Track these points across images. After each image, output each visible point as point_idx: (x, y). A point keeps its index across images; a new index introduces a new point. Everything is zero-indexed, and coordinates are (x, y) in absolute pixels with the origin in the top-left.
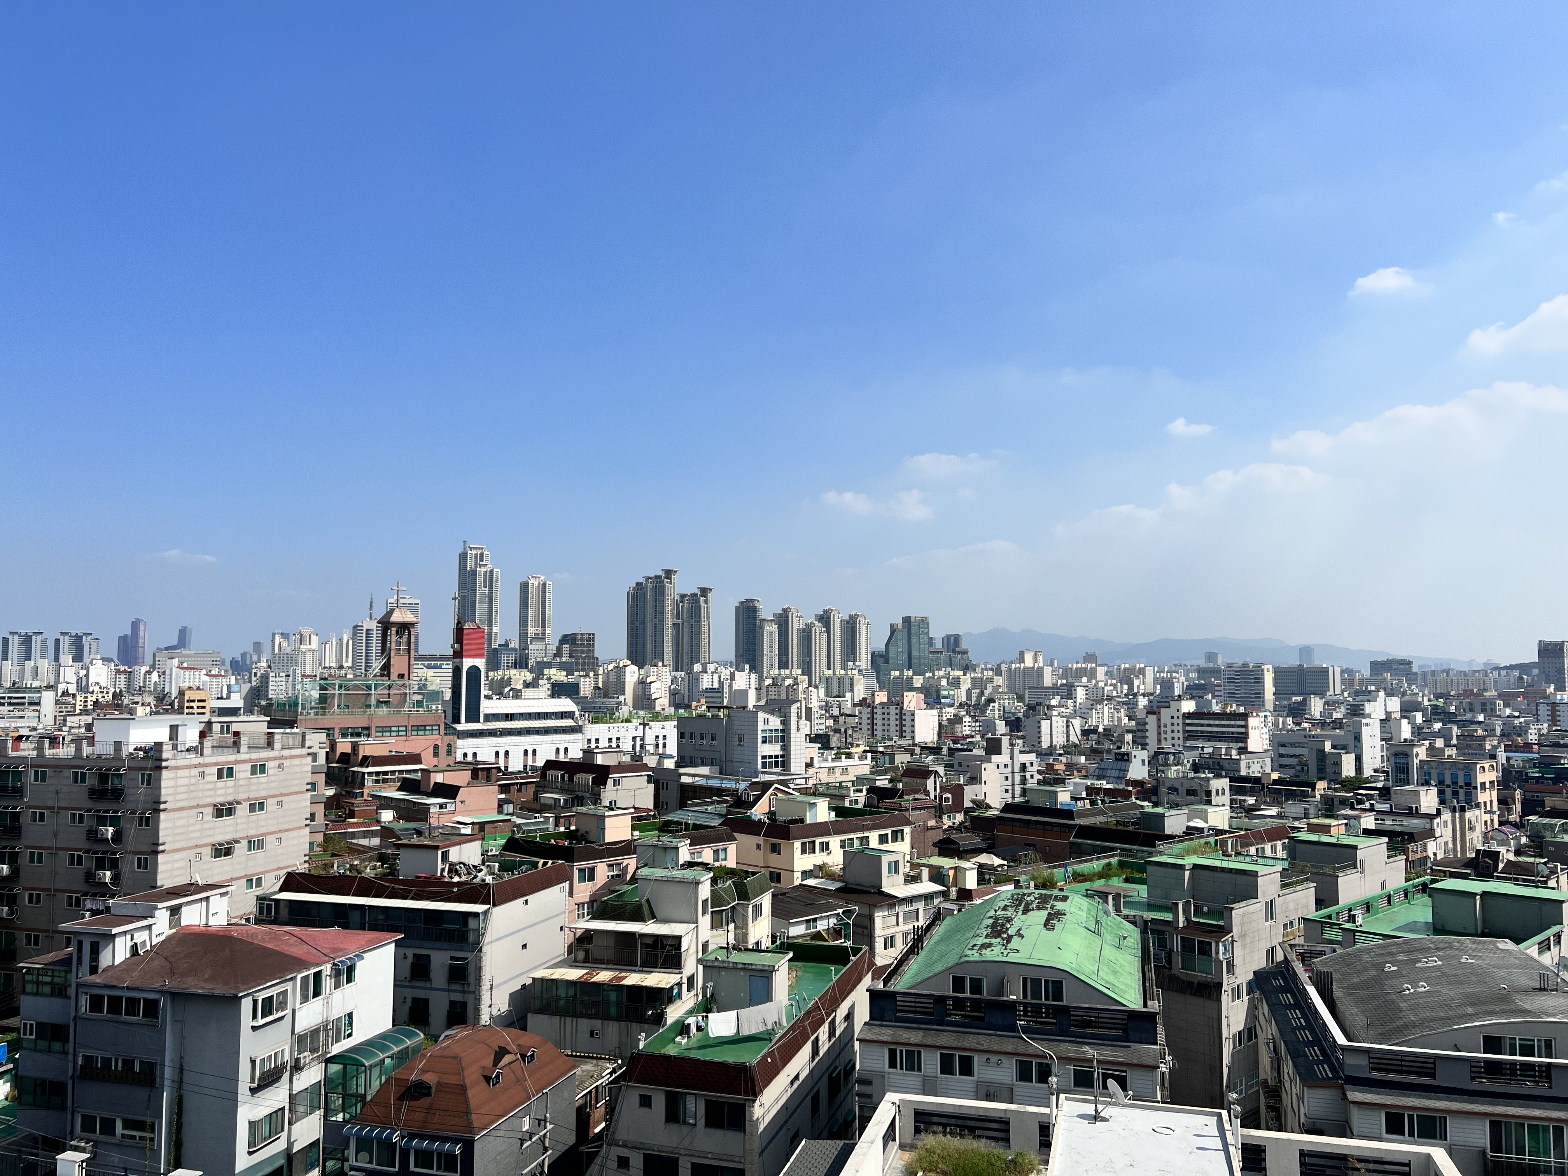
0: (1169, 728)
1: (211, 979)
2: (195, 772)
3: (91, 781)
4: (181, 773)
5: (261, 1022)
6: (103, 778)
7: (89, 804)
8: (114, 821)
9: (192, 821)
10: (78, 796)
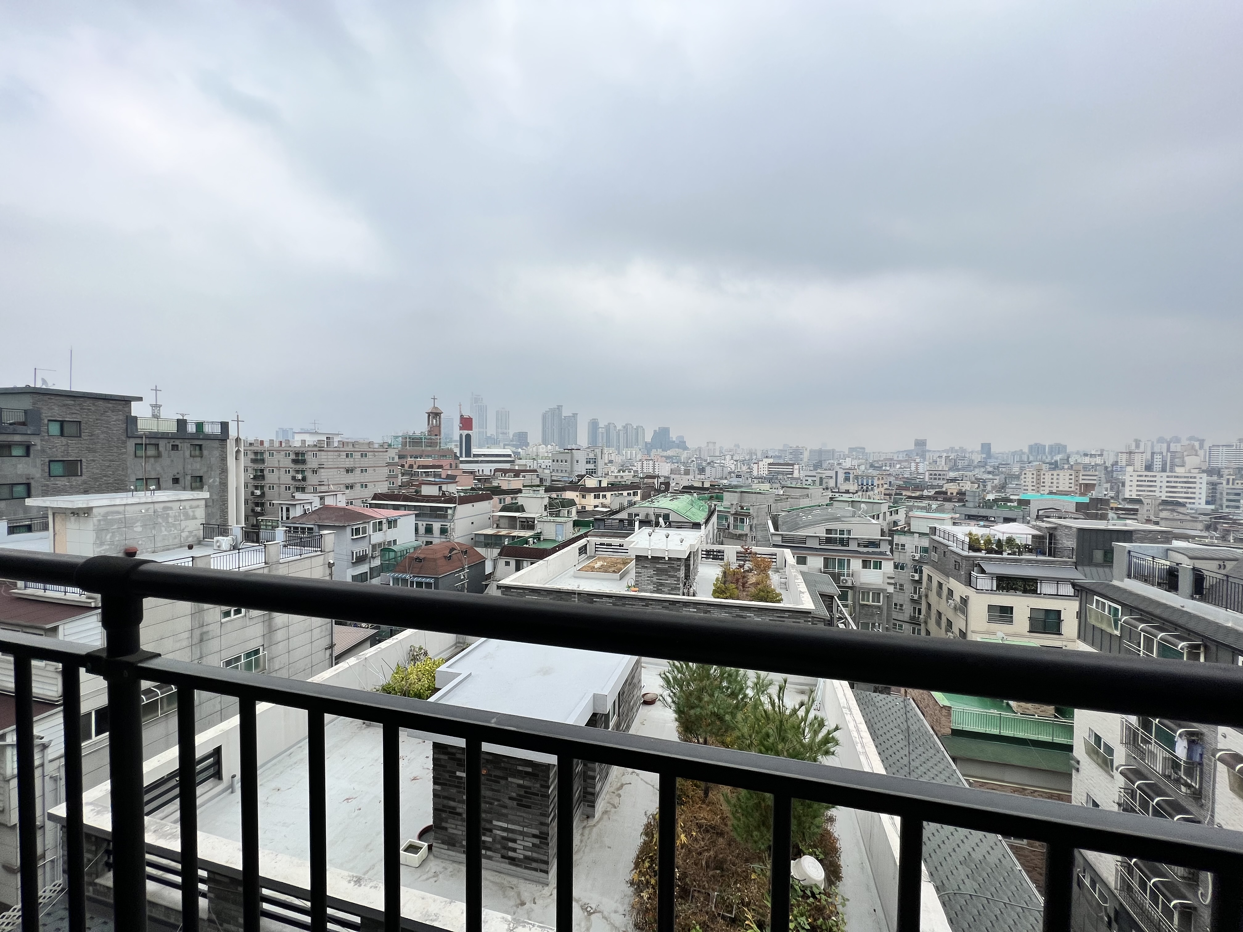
0: (762, 469)
1: (335, 521)
2: (336, 453)
3: (293, 456)
4: (329, 453)
5: (355, 537)
6: (297, 454)
7: (292, 466)
8: (303, 472)
9: (335, 473)
10: (287, 462)
